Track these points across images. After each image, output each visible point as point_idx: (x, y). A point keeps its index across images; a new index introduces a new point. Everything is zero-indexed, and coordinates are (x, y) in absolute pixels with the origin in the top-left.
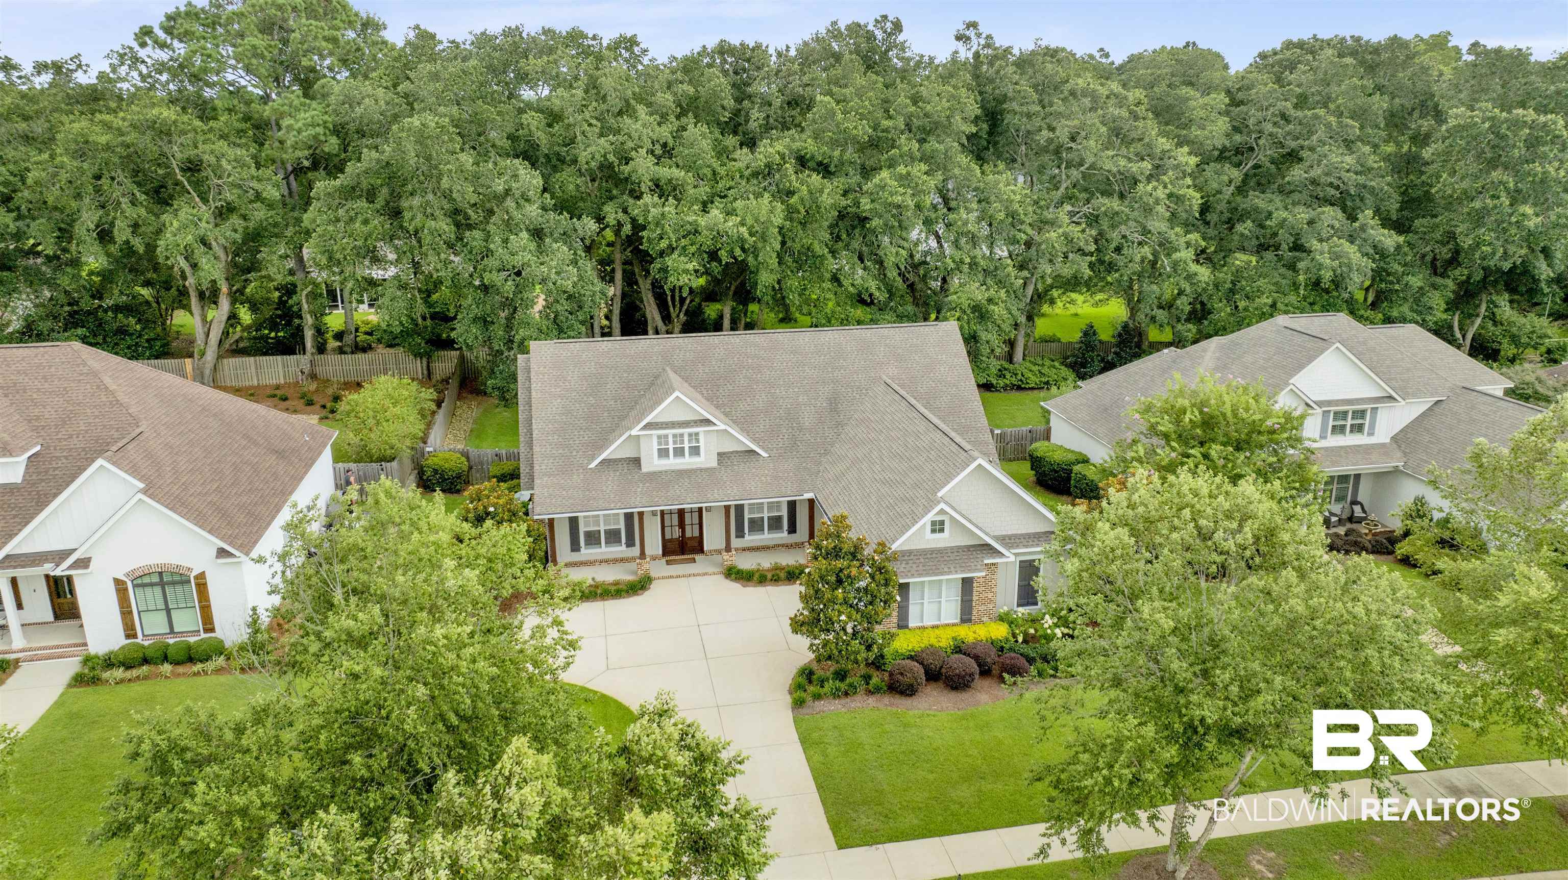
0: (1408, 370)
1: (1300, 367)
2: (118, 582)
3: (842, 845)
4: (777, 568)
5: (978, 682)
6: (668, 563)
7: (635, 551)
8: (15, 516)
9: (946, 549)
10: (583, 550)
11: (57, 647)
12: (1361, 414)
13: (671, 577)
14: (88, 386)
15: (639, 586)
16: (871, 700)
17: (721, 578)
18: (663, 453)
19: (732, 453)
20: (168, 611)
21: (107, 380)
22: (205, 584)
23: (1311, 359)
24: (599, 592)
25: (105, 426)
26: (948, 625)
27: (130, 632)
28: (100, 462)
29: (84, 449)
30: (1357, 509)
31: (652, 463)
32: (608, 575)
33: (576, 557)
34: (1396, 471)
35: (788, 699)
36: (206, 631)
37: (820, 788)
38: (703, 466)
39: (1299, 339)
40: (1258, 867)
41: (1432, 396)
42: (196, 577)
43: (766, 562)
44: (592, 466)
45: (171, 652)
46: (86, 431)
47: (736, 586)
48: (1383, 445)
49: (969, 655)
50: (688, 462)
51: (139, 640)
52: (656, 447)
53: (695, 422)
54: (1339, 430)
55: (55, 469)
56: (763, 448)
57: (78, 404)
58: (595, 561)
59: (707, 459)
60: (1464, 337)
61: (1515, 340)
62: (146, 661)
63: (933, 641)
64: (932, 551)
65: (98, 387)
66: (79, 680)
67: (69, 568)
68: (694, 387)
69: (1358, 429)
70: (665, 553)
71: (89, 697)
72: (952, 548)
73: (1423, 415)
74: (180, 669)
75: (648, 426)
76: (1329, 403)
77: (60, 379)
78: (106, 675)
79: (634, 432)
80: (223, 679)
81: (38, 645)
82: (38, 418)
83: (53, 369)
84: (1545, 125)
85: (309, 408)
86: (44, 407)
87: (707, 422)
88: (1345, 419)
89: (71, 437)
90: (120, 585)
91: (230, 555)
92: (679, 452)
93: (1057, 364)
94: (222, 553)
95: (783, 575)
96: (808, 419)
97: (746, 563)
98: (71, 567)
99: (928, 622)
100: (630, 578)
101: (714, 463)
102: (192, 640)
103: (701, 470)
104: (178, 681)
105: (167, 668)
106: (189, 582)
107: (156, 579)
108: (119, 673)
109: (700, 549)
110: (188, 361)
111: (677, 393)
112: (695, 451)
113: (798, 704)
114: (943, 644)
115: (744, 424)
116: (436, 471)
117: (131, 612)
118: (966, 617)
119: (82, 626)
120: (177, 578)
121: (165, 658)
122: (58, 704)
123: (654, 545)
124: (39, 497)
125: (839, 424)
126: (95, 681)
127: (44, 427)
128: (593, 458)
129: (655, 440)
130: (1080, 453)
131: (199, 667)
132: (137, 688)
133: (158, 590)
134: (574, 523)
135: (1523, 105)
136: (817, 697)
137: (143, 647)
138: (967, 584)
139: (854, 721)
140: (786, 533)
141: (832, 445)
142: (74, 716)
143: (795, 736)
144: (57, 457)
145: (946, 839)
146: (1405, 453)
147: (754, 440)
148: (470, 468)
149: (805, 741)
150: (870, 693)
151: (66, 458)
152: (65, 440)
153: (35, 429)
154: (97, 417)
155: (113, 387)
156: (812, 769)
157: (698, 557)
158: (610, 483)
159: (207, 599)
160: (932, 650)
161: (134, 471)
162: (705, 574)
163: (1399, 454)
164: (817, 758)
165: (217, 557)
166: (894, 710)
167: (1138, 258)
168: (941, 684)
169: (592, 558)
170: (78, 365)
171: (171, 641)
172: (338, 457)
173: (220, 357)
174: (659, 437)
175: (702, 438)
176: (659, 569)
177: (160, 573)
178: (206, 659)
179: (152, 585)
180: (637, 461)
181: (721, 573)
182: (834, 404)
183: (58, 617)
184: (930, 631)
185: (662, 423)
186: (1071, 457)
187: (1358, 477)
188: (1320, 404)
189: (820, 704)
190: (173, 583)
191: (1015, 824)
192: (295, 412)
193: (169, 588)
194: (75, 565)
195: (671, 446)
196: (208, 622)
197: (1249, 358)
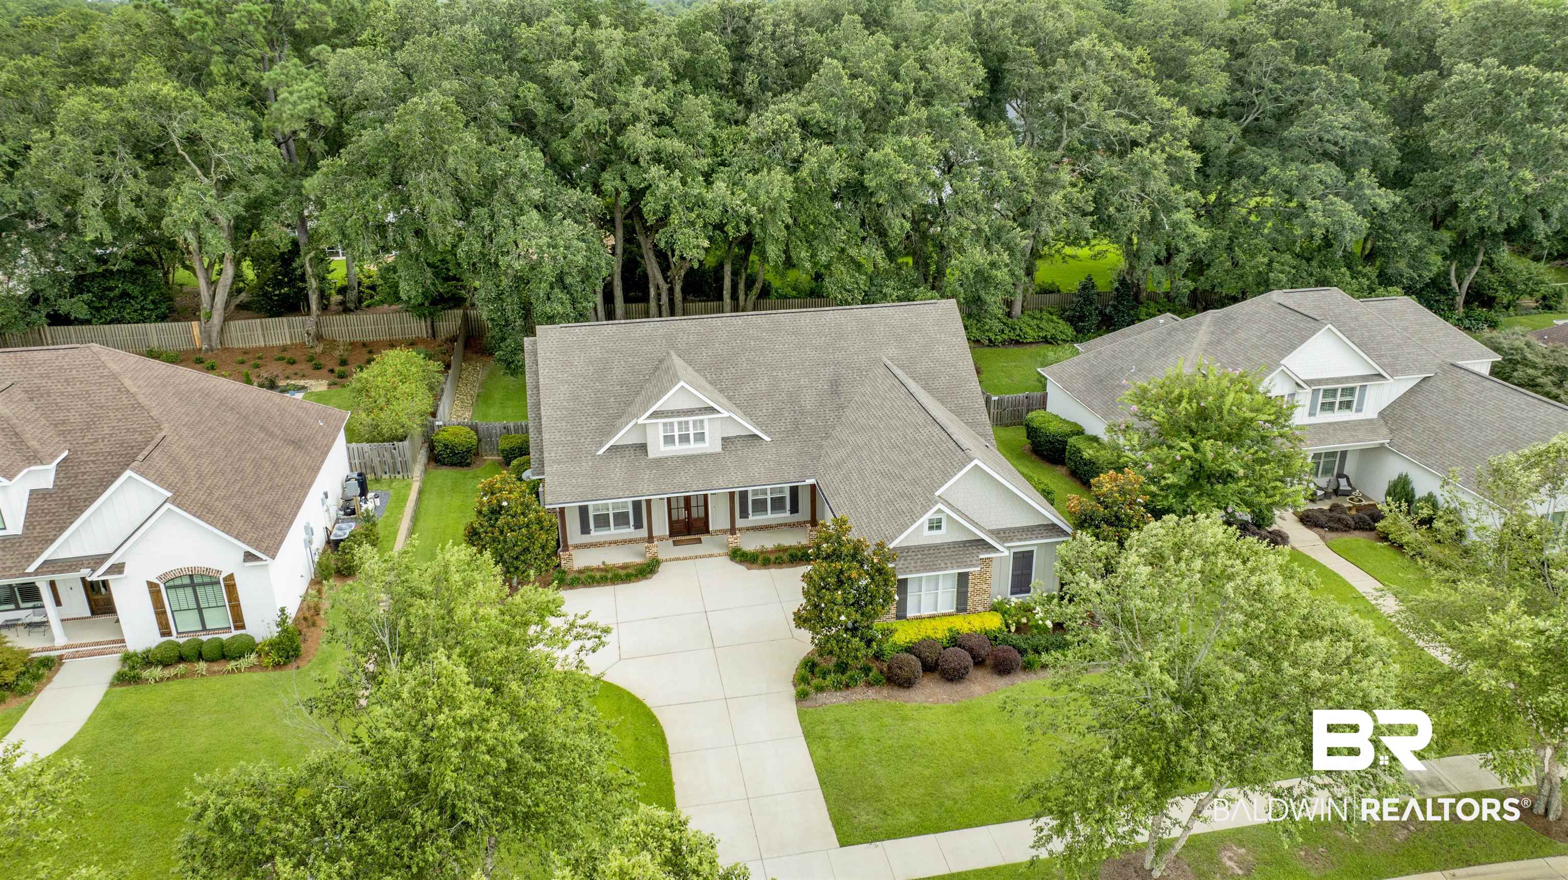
0: (1399, 345)
1: (1293, 347)
2: (151, 585)
3: (844, 843)
4: (780, 549)
5: (973, 673)
6: (675, 543)
7: (643, 533)
8: (50, 522)
9: (942, 544)
10: (592, 532)
11: (97, 644)
12: (1352, 390)
13: (679, 559)
14: (109, 389)
15: (647, 570)
16: (871, 692)
17: (726, 561)
18: (669, 440)
19: (736, 437)
20: (200, 610)
21: (128, 383)
22: (234, 585)
23: (1303, 339)
24: (610, 576)
25: (128, 430)
26: (944, 615)
27: (165, 630)
28: (128, 473)
29: (110, 453)
30: (1343, 482)
31: (658, 449)
32: (617, 557)
33: (585, 539)
34: (1382, 447)
35: (792, 691)
36: (236, 628)
37: (822, 783)
38: (708, 452)
39: (1291, 317)
40: (1229, 863)
41: (1421, 372)
42: (225, 579)
43: (769, 542)
44: (601, 452)
45: (205, 650)
46: (111, 435)
47: (741, 569)
48: (1370, 421)
49: (964, 648)
50: (693, 448)
51: (174, 638)
52: (662, 434)
53: (700, 409)
54: (1328, 407)
55: (84, 473)
56: (766, 433)
57: (101, 407)
58: (605, 543)
59: (711, 445)
60: (1460, 286)
61: (1510, 286)
62: (181, 659)
63: (930, 633)
64: (929, 547)
65: (119, 391)
66: (121, 679)
67: (104, 574)
68: (697, 371)
69: (1347, 405)
70: (672, 534)
71: (131, 696)
72: (949, 544)
73: (1411, 391)
74: (215, 667)
75: (655, 415)
76: (1319, 382)
77: (82, 382)
78: (145, 674)
79: (641, 421)
80: (257, 676)
81: (79, 642)
82: (64, 422)
83: (74, 372)
84: (1550, 82)
85: (318, 372)
86: (68, 410)
87: (712, 410)
88: (1334, 396)
89: (96, 441)
90: (153, 589)
91: (257, 558)
92: (685, 439)
93: (1055, 318)
94: (249, 557)
95: (785, 557)
96: (809, 401)
97: (751, 544)
98: (106, 573)
99: (925, 612)
100: (638, 560)
101: (719, 449)
102: (225, 637)
103: (706, 455)
104: (214, 678)
105: (202, 666)
106: (219, 583)
107: (187, 581)
108: (157, 672)
109: (706, 531)
110: (195, 324)
111: (682, 383)
112: (700, 437)
113: (802, 697)
114: (939, 636)
115: (747, 408)
116: (446, 446)
117: (165, 612)
118: (962, 606)
119: (118, 621)
120: (207, 580)
121: (200, 657)
122: (104, 703)
123: (661, 526)
124: (70, 504)
125: (841, 407)
126: (136, 680)
127: (70, 431)
128: (601, 445)
129: (661, 427)
130: (1076, 424)
131: (232, 665)
132: (176, 687)
133: (189, 591)
134: (584, 511)
135: (1527, 60)
136: (820, 689)
137: (178, 645)
138: (963, 579)
139: (855, 714)
140: (788, 514)
141: (834, 428)
142: (120, 717)
143: (799, 730)
144: (86, 462)
145: (940, 836)
146: (1391, 431)
147: (757, 424)
148: (479, 440)
149: (809, 735)
150: (869, 684)
151: (93, 462)
152: (92, 444)
153: (62, 433)
154: (120, 420)
155: (133, 390)
156: (816, 765)
157: (704, 537)
158: (618, 470)
159: (237, 599)
160: (929, 642)
161: (160, 480)
162: (711, 556)
163: (1385, 431)
164: (821, 752)
165: (245, 561)
166: (893, 702)
167: (1137, 219)
168: (937, 675)
169: (602, 540)
170: (98, 368)
171: (205, 638)
172: (352, 435)
173: (226, 320)
174: (665, 424)
175: (706, 424)
176: (665, 550)
177: (191, 576)
178: (241, 656)
179: (183, 586)
180: (643, 447)
181: (727, 554)
182: (835, 387)
183: (93, 613)
184: (927, 622)
185: (668, 412)
186: (1067, 429)
187: (1344, 454)
188: (1309, 383)
189: (822, 697)
190: (204, 584)
191: (1005, 820)
192: (304, 376)
193: (200, 590)
194: (110, 571)
195: (676, 434)
196: (239, 622)
197: (1242, 335)
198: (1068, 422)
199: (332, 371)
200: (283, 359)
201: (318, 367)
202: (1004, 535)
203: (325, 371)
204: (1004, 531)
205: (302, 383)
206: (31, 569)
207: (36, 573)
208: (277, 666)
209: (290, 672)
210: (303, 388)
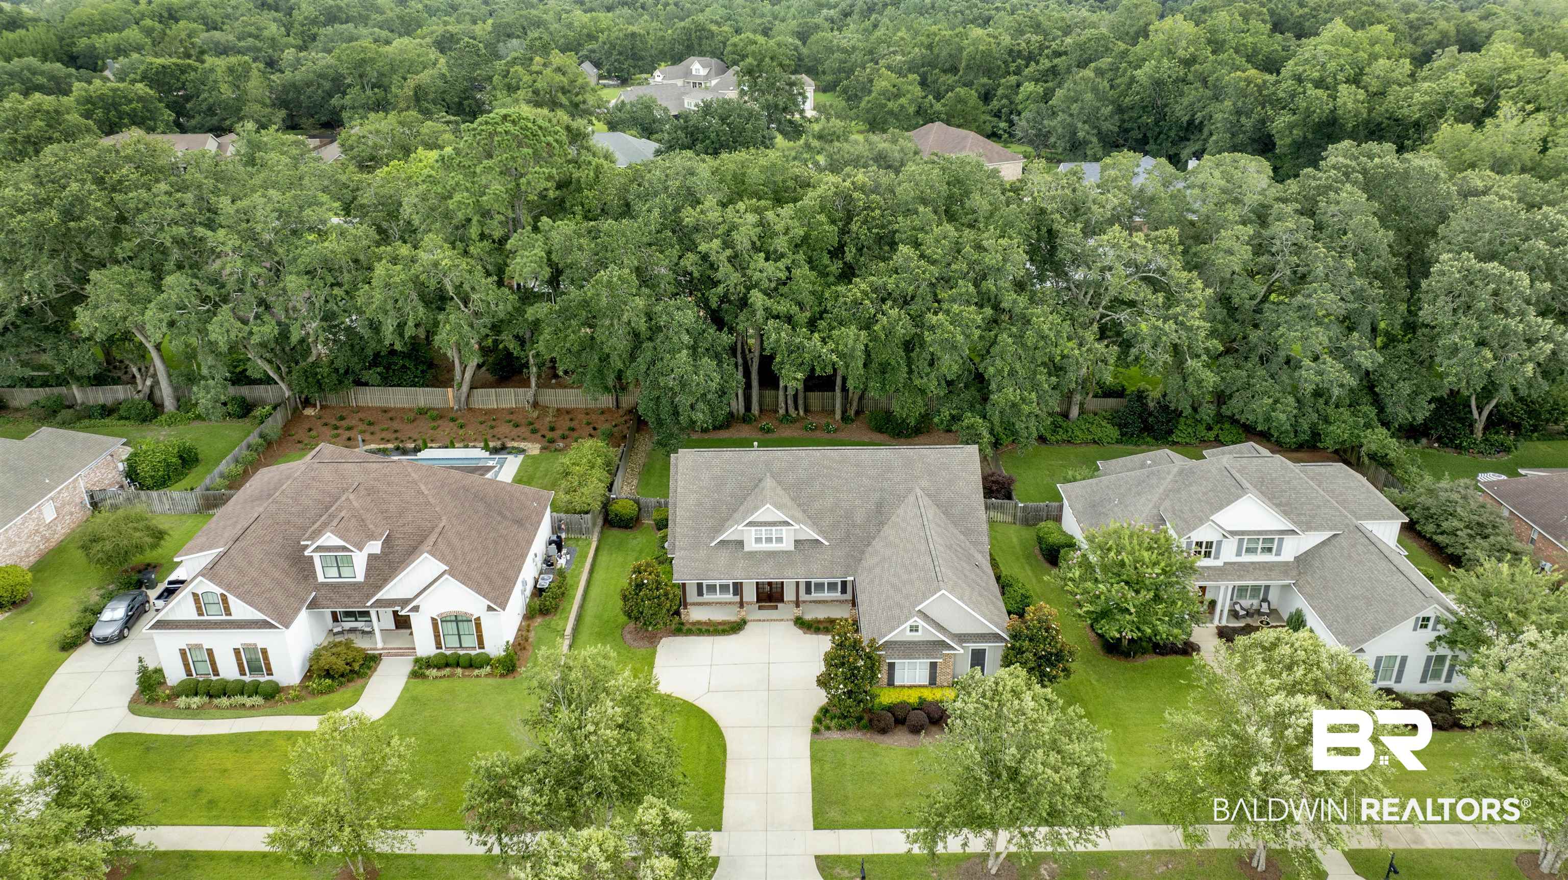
1: (1220, 508)
2: (433, 619)
3: (816, 828)
4: (829, 620)
5: (926, 729)
6: (760, 608)
7: (737, 598)
8: (378, 575)
9: (918, 642)
10: (705, 596)
11: (400, 648)
12: (1271, 541)
13: (760, 620)
15: (736, 627)
16: (859, 734)
17: (791, 624)
18: (759, 540)
19: (803, 541)
20: (459, 635)
22: (480, 623)
23: (1229, 503)
24: (711, 629)
25: (423, 518)
26: (920, 686)
27: (439, 646)
28: (426, 555)
29: (412, 533)
31: (751, 545)
32: (719, 615)
33: (700, 599)
34: (1289, 585)
35: (810, 725)
36: (480, 648)
37: (814, 789)
38: (784, 549)
42: (475, 620)
43: (821, 614)
44: (713, 544)
45: (462, 661)
46: (413, 521)
47: (800, 632)
48: (1286, 564)
49: (925, 711)
50: (774, 546)
51: (443, 651)
52: (753, 536)
53: (780, 522)
54: (1252, 551)
55: (397, 545)
56: (825, 538)
57: (408, 503)
58: (711, 604)
59: (787, 545)
60: (1480, 414)
62: (447, 665)
63: (906, 698)
64: (910, 643)
65: (418, 492)
66: (415, 675)
67: (408, 611)
69: (1267, 550)
70: (759, 600)
71: (421, 687)
72: (923, 642)
73: (1323, 543)
74: (467, 672)
75: (750, 524)
76: (1245, 532)
77: (397, 485)
78: (428, 672)
79: (740, 528)
80: (490, 681)
81: (391, 646)
82: (386, 511)
83: (392, 478)
85: (534, 436)
86: (389, 503)
87: (787, 524)
88: (1257, 544)
89: (405, 524)
90: (434, 622)
91: (494, 610)
92: (769, 540)
94: (490, 608)
96: (859, 516)
97: (809, 614)
98: (410, 611)
99: (907, 683)
100: (732, 619)
101: (792, 548)
102: (473, 653)
103: (783, 552)
104: (466, 679)
105: (459, 671)
106: (471, 621)
107: (454, 618)
108: (434, 672)
109: (781, 600)
110: (450, 390)
111: (768, 503)
112: (780, 540)
113: (816, 731)
114: (911, 701)
115: (815, 521)
116: (616, 515)
117: (440, 636)
118: (933, 681)
119: (411, 634)
120: (465, 619)
121: (458, 665)
122: (406, 689)
123: (750, 595)
124: (390, 564)
125: (881, 523)
126: (423, 676)
127: (390, 517)
128: (713, 539)
129: (753, 533)
130: (1071, 536)
131: (476, 672)
132: (444, 683)
133: (454, 624)
134: (699, 582)
136: (828, 728)
137: (446, 656)
138: (934, 666)
139: (845, 747)
140: (839, 593)
141: (874, 539)
142: (415, 699)
143: (808, 753)
144: (398, 538)
145: (873, 831)
146: (1301, 574)
147: (821, 532)
148: (640, 509)
149: (815, 759)
150: (859, 729)
151: (403, 538)
152: (402, 526)
153: (386, 518)
154: (418, 512)
155: (427, 492)
156: (813, 778)
157: (780, 605)
158: (723, 558)
159: (481, 632)
160: (903, 705)
161: (442, 559)
162: (781, 620)
163: (1295, 573)
164: (817, 770)
165: (487, 610)
166: (872, 743)
167: (1160, 363)
168: (905, 728)
169: (710, 602)
171: (461, 652)
172: (555, 509)
173: (472, 388)
174: (756, 530)
175: (784, 532)
176: (753, 613)
177: (456, 616)
178: (481, 667)
179: (451, 621)
180: (740, 543)
181: (792, 620)
182: (880, 507)
183: (397, 627)
184: (905, 690)
185: (758, 522)
186: (1066, 539)
187: (1267, 587)
188: (1234, 533)
189: (827, 734)
190: (463, 621)
193: (460, 624)
194: (412, 610)
195: (764, 537)
196: (481, 645)
198: (1067, 535)
199: (544, 436)
200: (510, 421)
202: (960, 639)
203: (538, 436)
204: (960, 636)
206: (369, 604)
207: (371, 606)
208: (502, 676)
209: (509, 680)
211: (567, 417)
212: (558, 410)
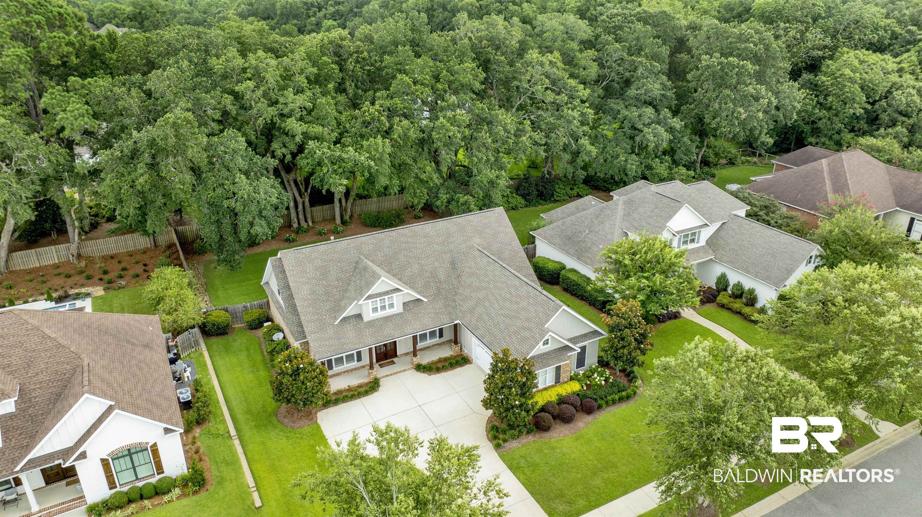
0: (710, 208)
1: (670, 217)
2: (103, 460)
4: (440, 361)
5: (577, 416)
6: (383, 366)
8: (21, 434)
9: (549, 352)
10: (334, 369)
11: (63, 503)
12: (694, 234)
13: (387, 376)
14: (36, 338)
15: (374, 386)
16: (530, 437)
17: (414, 371)
18: (375, 310)
19: (408, 302)
20: (134, 468)
21: (48, 331)
22: (157, 449)
23: (675, 213)
24: (356, 393)
25: (58, 363)
26: (550, 387)
27: (112, 485)
28: (86, 395)
29: (50, 380)
31: (369, 316)
32: (353, 381)
33: (333, 373)
34: (711, 259)
35: (490, 444)
36: (158, 474)
37: (532, 494)
38: (396, 313)
39: (665, 200)
41: (720, 221)
42: (151, 447)
43: (434, 356)
44: (336, 323)
45: (145, 492)
46: (47, 368)
47: (425, 376)
48: (703, 246)
49: (568, 404)
50: (388, 312)
51: (118, 489)
52: (371, 307)
53: (391, 291)
54: (685, 242)
55: (35, 397)
56: (424, 297)
57: (34, 351)
58: (341, 373)
59: (398, 308)
60: (698, 157)
62: (130, 501)
63: (549, 399)
64: (544, 354)
65: (43, 337)
67: (73, 461)
69: (693, 241)
70: (380, 360)
72: (552, 351)
73: (718, 230)
74: (156, 501)
75: (369, 298)
76: (682, 231)
77: (14, 336)
78: (111, 516)
79: (360, 302)
80: (185, 501)
81: (49, 505)
82: (9, 366)
83: (5, 330)
85: (91, 281)
86: (10, 357)
87: (398, 290)
88: (688, 237)
89: (37, 374)
90: (105, 463)
91: (173, 431)
92: (383, 308)
94: (168, 431)
95: (447, 364)
96: (442, 276)
97: (426, 359)
98: (74, 459)
99: (544, 387)
100: (366, 380)
101: (401, 310)
102: (153, 480)
103: (395, 315)
104: (158, 509)
105: (147, 502)
106: (147, 449)
107: (127, 453)
108: (118, 513)
109: (396, 355)
111: (383, 278)
112: (391, 306)
113: (498, 447)
114: (553, 399)
117: (112, 475)
118: (559, 380)
120: (138, 449)
121: (142, 497)
124: (32, 419)
125: (459, 276)
127: (16, 371)
128: (336, 319)
129: (370, 304)
130: (560, 263)
131: (166, 498)
133: (128, 459)
136: (505, 441)
137: (126, 493)
138: (558, 369)
139: (528, 451)
140: (438, 338)
141: (458, 288)
143: (505, 466)
144: (34, 389)
145: (601, 508)
146: (714, 251)
147: (419, 293)
148: (231, 317)
149: (511, 468)
150: (528, 433)
151: (39, 388)
152: (34, 376)
153: (11, 373)
154: (50, 357)
155: (53, 336)
156: (523, 484)
157: (395, 360)
158: (350, 332)
159: (159, 457)
160: (551, 404)
161: (104, 395)
162: (405, 370)
163: (711, 252)
164: (521, 476)
165: (165, 434)
166: (544, 440)
168: (560, 421)
169: (339, 371)
170: (23, 324)
171: (140, 484)
173: (9, 253)
174: (372, 302)
175: (395, 298)
176: (379, 372)
177: (129, 450)
178: (169, 491)
179: (123, 456)
180: (360, 316)
181: (413, 368)
182: (453, 264)
183: (47, 483)
184: (547, 391)
185: (374, 295)
186: (557, 266)
188: (678, 232)
189: (508, 446)
190: (137, 452)
192: (83, 286)
193: (135, 457)
194: (77, 459)
195: (379, 306)
196: (160, 469)
197: (641, 210)
198: (556, 262)
199: (101, 279)
200: (60, 274)
201: (89, 278)
202: (574, 340)
203: (96, 279)
204: (574, 338)
205: (83, 290)
206: (18, 468)
207: (22, 470)
208: (195, 493)
209: (203, 494)
210: (88, 295)
211: (115, 261)
212: (103, 257)
